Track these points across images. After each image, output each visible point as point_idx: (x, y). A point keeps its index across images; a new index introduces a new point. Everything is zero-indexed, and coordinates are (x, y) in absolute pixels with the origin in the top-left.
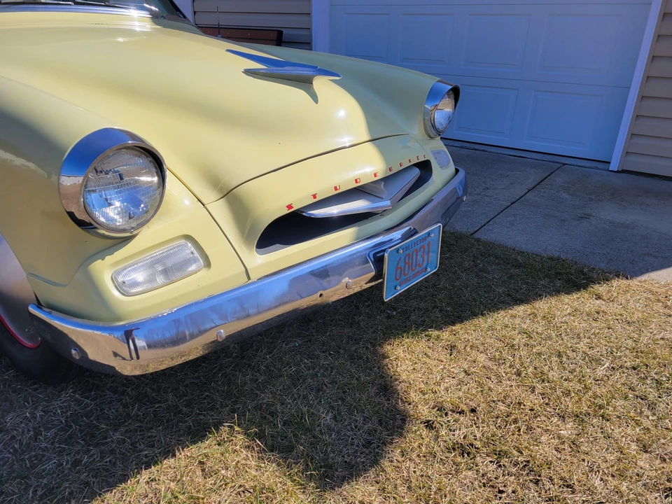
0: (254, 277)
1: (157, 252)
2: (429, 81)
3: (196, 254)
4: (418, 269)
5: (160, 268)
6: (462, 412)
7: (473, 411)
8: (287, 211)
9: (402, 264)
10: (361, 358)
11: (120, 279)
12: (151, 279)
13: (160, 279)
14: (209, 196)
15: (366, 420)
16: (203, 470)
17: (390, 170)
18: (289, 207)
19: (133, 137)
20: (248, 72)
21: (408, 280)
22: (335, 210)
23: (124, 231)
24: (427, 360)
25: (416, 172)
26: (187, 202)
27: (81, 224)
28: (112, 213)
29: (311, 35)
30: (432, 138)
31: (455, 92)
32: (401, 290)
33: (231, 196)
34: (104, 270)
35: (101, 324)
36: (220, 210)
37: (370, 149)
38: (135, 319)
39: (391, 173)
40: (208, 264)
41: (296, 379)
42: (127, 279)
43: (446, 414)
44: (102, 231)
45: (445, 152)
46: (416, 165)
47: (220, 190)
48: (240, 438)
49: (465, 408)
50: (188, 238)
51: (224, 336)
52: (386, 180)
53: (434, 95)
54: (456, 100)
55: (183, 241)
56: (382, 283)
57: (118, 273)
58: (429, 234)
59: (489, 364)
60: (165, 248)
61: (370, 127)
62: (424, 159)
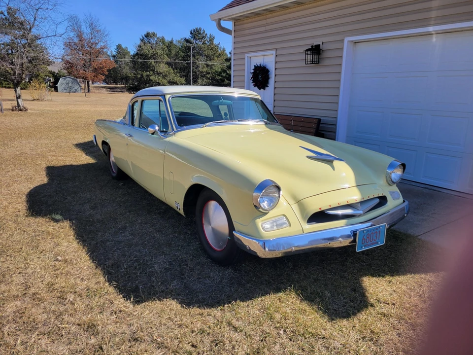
0: (305, 232)
1: (274, 219)
2: (390, 160)
3: (286, 222)
4: (373, 242)
5: (275, 224)
6: (388, 304)
7: (393, 304)
8: (319, 210)
9: (365, 237)
10: (346, 278)
11: (264, 226)
12: (272, 227)
13: (275, 228)
14: (292, 202)
15: (344, 298)
16: (280, 301)
17: (363, 199)
18: (320, 209)
19: (274, 182)
20: (308, 157)
21: (369, 245)
22: (340, 212)
23: (267, 210)
24: (377, 284)
25: (378, 201)
26: (285, 204)
27: (256, 206)
28: (265, 205)
29: (336, 129)
30: (391, 185)
31: (404, 166)
32: (364, 249)
33: (299, 203)
34: (259, 222)
35: (255, 238)
36: (295, 207)
37: (356, 190)
38: (266, 239)
39: (363, 200)
40: (290, 225)
41: (316, 280)
42: (265, 226)
43: (381, 303)
44: (261, 210)
45: (397, 192)
46: (378, 197)
47: (296, 201)
48: (293, 295)
49: (390, 302)
50: (284, 215)
51: (294, 250)
52: (362, 203)
53: (392, 166)
54: (404, 169)
55: (282, 216)
56: (356, 244)
57: (263, 224)
58: (379, 227)
59: (408, 291)
60: (277, 218)
61: (357, 181)
62: (382, 195)
